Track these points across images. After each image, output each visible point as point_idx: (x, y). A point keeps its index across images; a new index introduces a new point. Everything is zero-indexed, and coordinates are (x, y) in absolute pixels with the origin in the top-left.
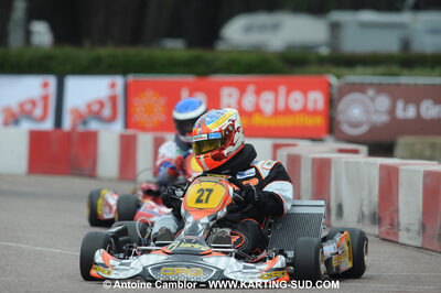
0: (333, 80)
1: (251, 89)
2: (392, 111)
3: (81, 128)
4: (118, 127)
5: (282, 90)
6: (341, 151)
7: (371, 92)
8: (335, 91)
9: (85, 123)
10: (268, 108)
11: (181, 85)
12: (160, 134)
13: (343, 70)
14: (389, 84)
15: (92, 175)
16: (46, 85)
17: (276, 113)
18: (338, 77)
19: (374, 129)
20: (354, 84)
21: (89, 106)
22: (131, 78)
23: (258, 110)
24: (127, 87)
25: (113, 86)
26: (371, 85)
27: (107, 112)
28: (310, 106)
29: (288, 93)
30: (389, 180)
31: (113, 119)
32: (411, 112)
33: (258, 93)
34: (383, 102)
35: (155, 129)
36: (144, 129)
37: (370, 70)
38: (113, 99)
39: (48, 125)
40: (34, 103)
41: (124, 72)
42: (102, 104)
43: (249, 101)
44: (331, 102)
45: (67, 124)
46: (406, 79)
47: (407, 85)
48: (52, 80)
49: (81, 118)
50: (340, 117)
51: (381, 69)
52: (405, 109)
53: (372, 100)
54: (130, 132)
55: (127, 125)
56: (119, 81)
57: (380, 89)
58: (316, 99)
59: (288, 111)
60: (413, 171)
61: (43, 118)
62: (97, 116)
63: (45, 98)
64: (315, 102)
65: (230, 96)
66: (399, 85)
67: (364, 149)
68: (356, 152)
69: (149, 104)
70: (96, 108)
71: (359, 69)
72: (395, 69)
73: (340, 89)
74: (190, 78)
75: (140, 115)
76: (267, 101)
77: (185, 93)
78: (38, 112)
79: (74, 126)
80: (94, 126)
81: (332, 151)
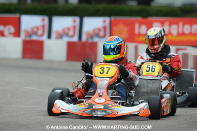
1: (166, 24)
3: (90, 41)
5: (181, 24)
9: (92, 38)
10: (174, 32)
11: (136, 21)
15: (95, 61)
16: (75, 21)
17: (178, 34)
21: (94, 31)
22: (113, 18)
23: (170, 33)
24: (111, 23)
25: (105, 21)
27: (102, 33)
28: (193, 31)
29: (183, 26)
31: (104, 36)
33: (170, 25)
38: (105, 28)
39: (75, 39)
40: (69, 29)
42: (99, 30)
45: (84, 38)
48: (77, 19)
49: (90, 36)
56: (107, 19)
59: (183, 34)
61: (73, 36)
62: (97, 35)
63: (74, 27)
64: (195, 29)
70: (97, 31)
74: (139, 19)
76: (174, 29)
77: (137, 26)
78: (71, 33)
80: (96, 39)
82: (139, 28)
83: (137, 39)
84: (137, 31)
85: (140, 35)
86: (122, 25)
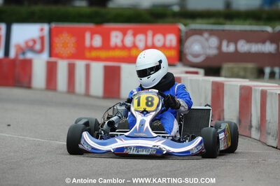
0: (182, 27)
1: (130, 33)
2: (219, 47)
3: (21, 57)
4: (45, 56)
5: (150, 33)
6: (187, 72)
7: (206, 35)
8: (183, 34)
9: (24, 53)
10: (141, 45)
11: (86, 30)
12: (72, 61)
13: (188, 21)
14: (218, 30)
15: (29, 87)
17: (146, 48)
18: (185, 25)
19: (208, 58)
20: (195, 30)
21: (26, 43)
22: (53, 25)
23: (135, 46)
24: (50, 31)
25: (42, 30)
26: (206, 30)
27: (38, 47)
28: (168, 44)
29: (154, 35)
30: (218, 91)
31: (41, 51)
32: (231, 48)
33: (135, 35)
34: (214, 41)
35: (68, 58)
36: (62, 58)
37: (205, 21)
38: (42, 38)
41: (49, 21)
42: (34, 42)
43: (129, 40)
44: (181, 41)
45: (12, 54)
46: (229, 27)
47: (229, 31)
48: (3, 26)
49: (22, 50)
50: (187, 51)
51: (212, 20)
52: (228, 46)
53: (207, 40)
54: (53, 59)
55: (51, 55)
56: (46, 27)
57: (212, 33)
58: (172, 39)
60: (233, 85)
62: (32, 49)
64: (171, 41)
65: (117, 37)
66: (223, 30)
67: (202, 71)
68: (197, 73)
69: (66, 42)
70: (31, 44)
71: (199, 21)
72: (221, 20)
73: (186, 33)
74: (91, 26)
75: (59, 48)
76: (140, 40)
77: (88, 36)
79: (17, 55)
80: (29, 55)
81: (181, 73)
82: (92, 39)
83: (87, 54)
84: (88, 43)
85: (92, 48)
86: (67, 35)
